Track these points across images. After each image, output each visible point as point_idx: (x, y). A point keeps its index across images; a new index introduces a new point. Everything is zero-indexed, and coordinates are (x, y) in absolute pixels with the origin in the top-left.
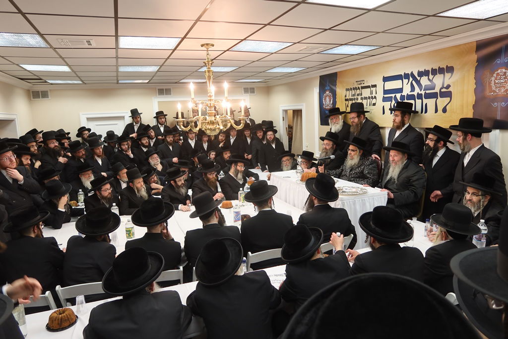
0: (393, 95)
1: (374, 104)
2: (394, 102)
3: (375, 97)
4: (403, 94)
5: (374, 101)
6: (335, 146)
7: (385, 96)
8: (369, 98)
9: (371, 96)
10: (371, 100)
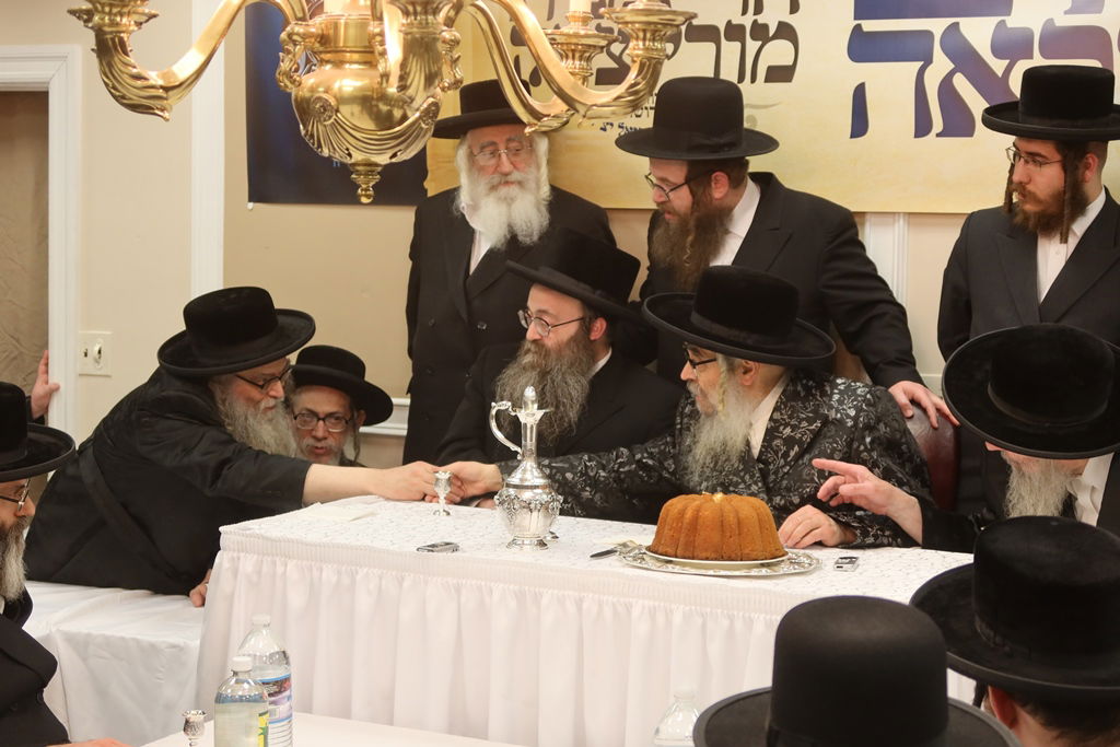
0: (937, 26)
1: (781, 74)
2: (941, 65)
3: (786, 31)
4: (1014, 21)
5: (777, 52)
6: (600, 327)
7: (870, 26)
8: (735, 32)
9: (747, 21)
10: (752, 46)
